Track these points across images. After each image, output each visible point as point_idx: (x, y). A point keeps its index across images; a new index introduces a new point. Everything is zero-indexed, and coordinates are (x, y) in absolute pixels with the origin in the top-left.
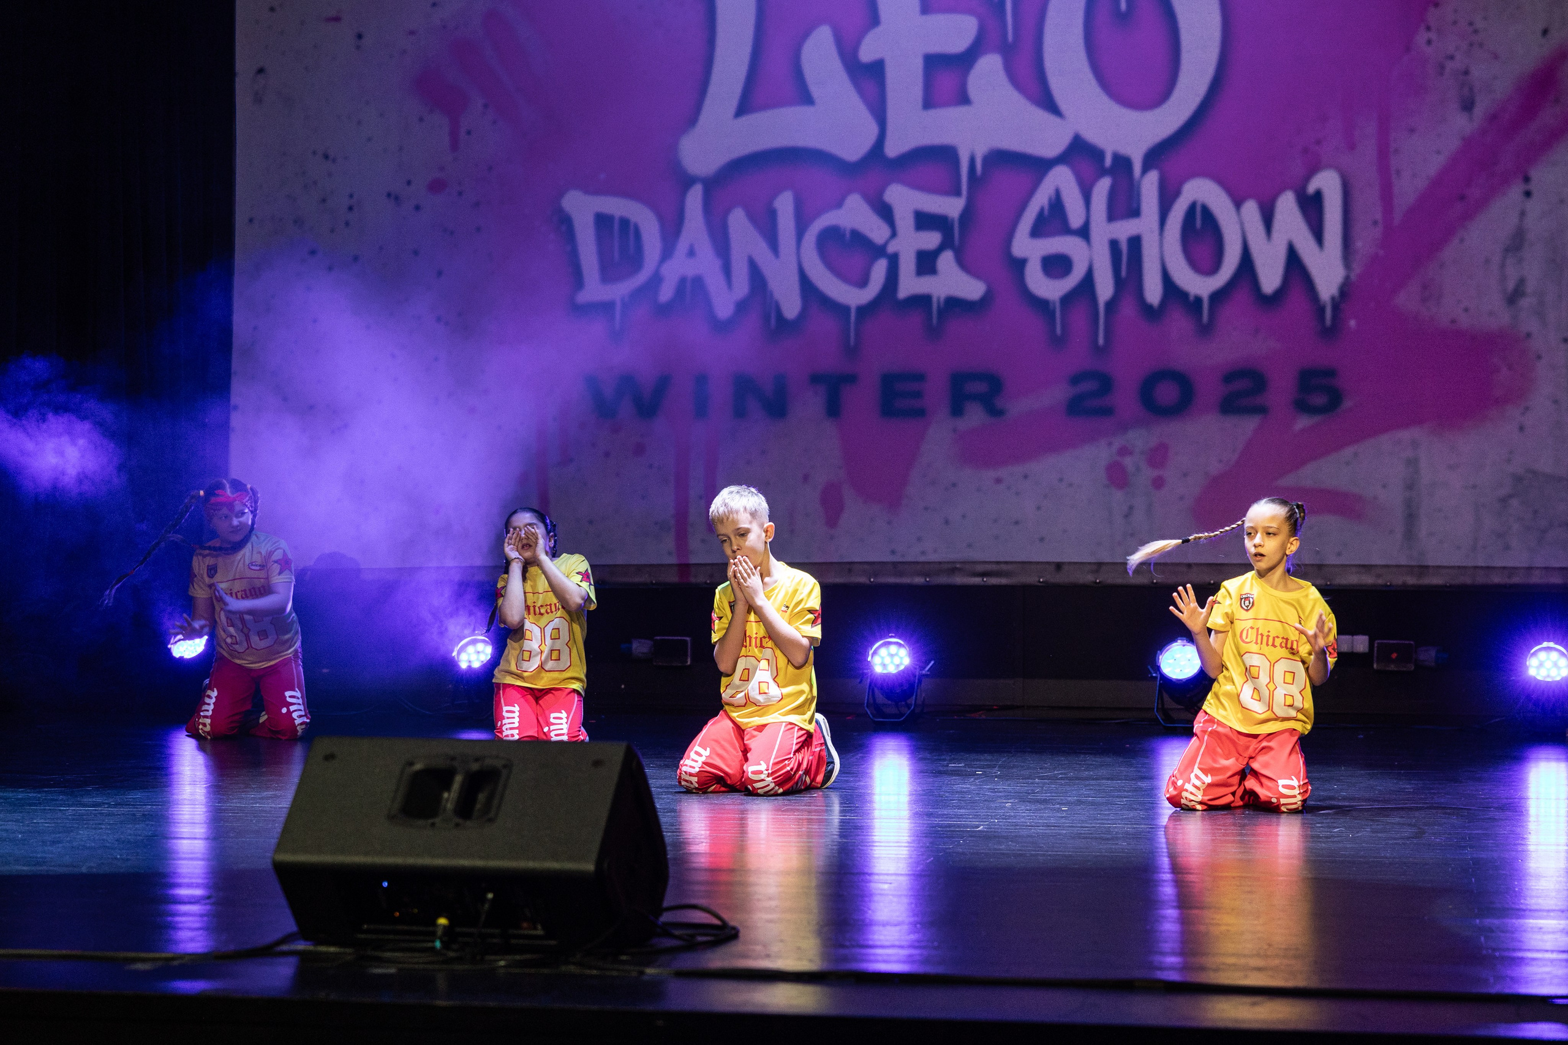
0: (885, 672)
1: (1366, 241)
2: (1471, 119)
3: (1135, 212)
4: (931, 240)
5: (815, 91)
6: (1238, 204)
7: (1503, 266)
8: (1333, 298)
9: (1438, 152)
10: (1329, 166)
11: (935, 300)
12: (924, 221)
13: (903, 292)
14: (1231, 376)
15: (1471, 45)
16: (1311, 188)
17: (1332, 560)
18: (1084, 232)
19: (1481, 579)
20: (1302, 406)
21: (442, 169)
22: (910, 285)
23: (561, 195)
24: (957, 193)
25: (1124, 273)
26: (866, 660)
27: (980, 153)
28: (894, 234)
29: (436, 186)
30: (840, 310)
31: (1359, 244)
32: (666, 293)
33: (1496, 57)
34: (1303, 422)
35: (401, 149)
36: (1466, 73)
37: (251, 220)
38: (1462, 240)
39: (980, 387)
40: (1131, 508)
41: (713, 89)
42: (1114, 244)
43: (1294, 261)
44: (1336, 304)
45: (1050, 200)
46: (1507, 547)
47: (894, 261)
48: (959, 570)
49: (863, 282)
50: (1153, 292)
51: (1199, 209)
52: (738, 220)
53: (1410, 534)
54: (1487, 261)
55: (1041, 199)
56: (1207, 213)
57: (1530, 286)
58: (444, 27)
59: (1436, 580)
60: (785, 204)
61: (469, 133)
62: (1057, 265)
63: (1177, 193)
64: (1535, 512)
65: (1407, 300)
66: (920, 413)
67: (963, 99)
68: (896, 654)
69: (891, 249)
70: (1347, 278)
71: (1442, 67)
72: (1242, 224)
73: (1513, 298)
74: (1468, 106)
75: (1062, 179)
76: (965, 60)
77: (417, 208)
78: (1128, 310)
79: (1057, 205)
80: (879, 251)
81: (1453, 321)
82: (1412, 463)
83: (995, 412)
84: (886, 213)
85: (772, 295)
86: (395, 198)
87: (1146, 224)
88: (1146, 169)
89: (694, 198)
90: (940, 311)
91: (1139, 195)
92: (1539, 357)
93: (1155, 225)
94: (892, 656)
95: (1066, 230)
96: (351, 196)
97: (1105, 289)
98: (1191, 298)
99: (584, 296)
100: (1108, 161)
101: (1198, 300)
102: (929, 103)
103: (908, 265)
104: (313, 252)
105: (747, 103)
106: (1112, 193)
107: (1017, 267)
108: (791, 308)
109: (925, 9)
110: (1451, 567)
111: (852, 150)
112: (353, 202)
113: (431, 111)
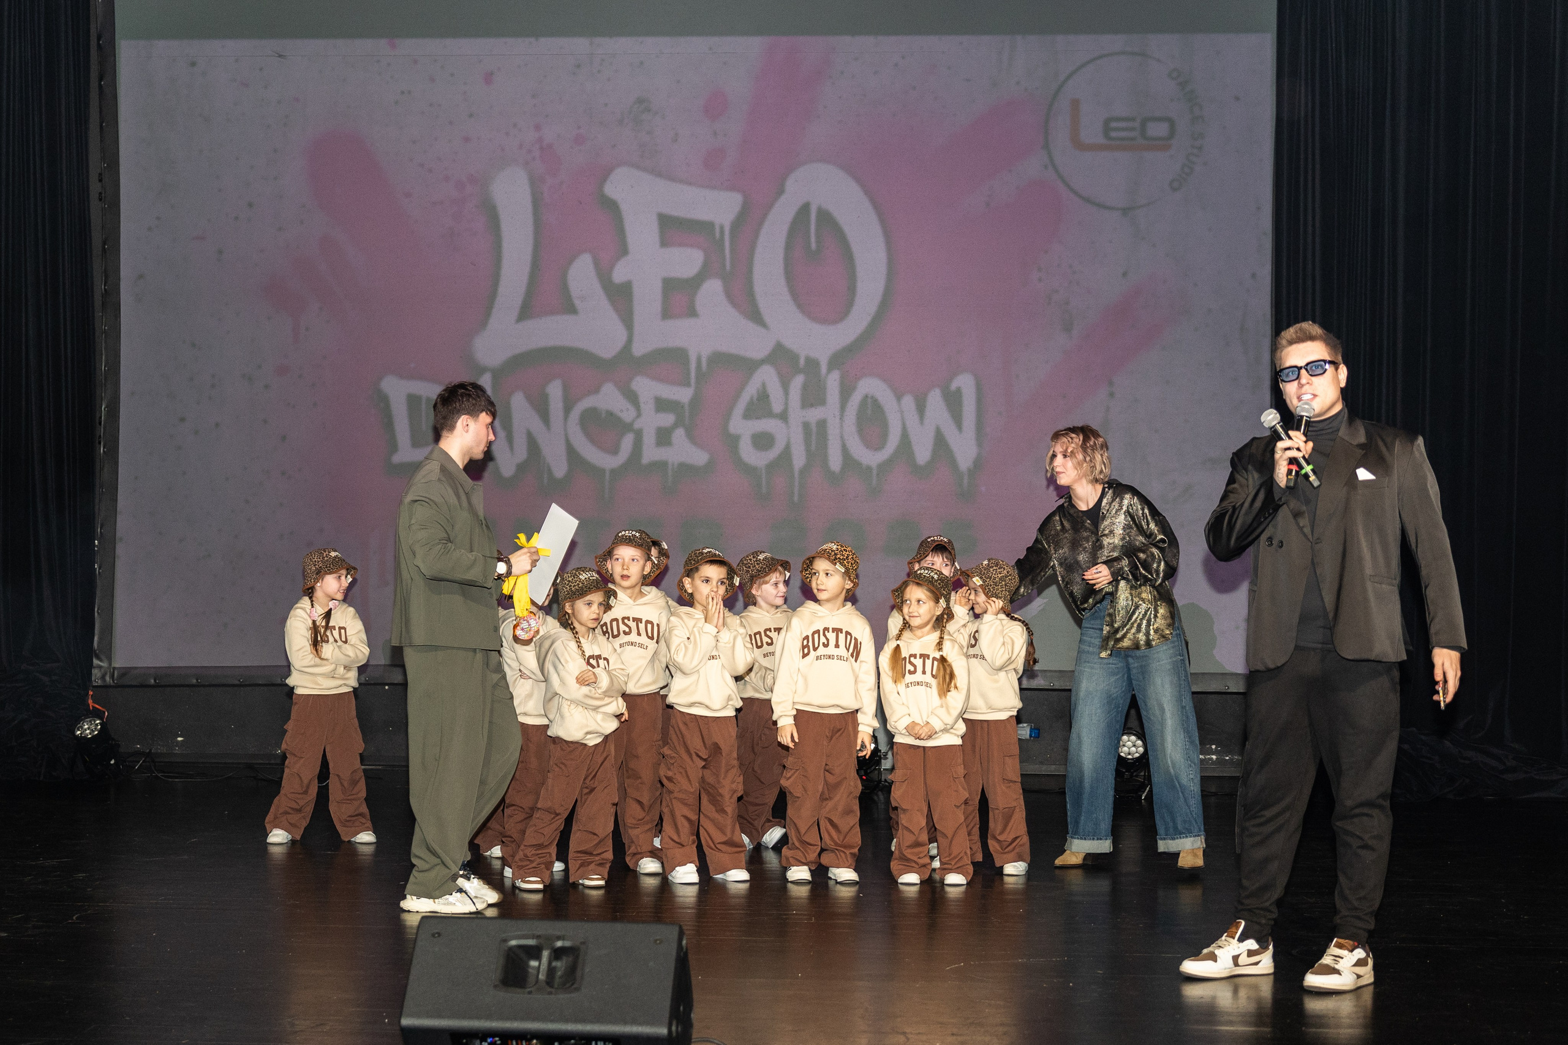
1: (994, 427)
2: (1070, 338)
3: (822, 402)
4: (668, 419)
5: (577, 303)
6: (899, 398)
8: (969, 470)
9: (1047, 362)
10: (966, 370)
11: (670, 467)
12: (662, 405)
13: (645, 460)
14: (893, 527)
15: (1071, 282)
16: (954, 386)
18: (783, 416)
21: (286, 356)
22: (651, 453)
23: (380, 379)
24: (688, 385)
25: (813, 447)
27: (706, 353)
28: (639, 415)
29: (282, 370)
30: (598, 472)
31: (988, 429)
33: (1089, 291)
35: (253, 340)
36: (1067, 303)
37: (133, 393)
39: (705, 532)
41: (500, 300)
42: (806, 426)
43: (940, 442)
44: (971, 474)
45: (758, 390)
47: (639, 435)
49: (615, 451)
50: (835, 462)
51: (869, 400)
52: (518, 402)
55: (751, 391)
56: (875, 402)
58: (288, 247)
60: (555, 390)
61: (307, 329)
62: (763, 441)
63: (854, 388)
67: (692, 312)
69: (636, 426)
70: (979, 454)
71: (1050, 298)
72: (902, 412)
74: (1068, 328)
76: (693, 284)
77: (266, 387)
78: (816, 475)
79: (763, 396)
80: (627, 427)
84: (633, 397)
85: (545, 459)
86: (248, 378)
87: (829, 411)
88: (830, 369)
90: (674, 474)
91: (825, 388)
93: (837, 414)
95: (770, 414)
96: (213, 376)
97: (799, 459)
98: (864, 467)
99: (397, 459)
100: (802, 361)
101: (869, 468)
102: (667, 314)
103: (649, 439)
104: (182, 420)
105: (526, 312)
106: (805, 387)
107: (733, 441)
108: (560, 469)
109: (664, 243)
110: (1055, 671)
111: (607, 350)
112: (215, 381)
113: (277, 312)
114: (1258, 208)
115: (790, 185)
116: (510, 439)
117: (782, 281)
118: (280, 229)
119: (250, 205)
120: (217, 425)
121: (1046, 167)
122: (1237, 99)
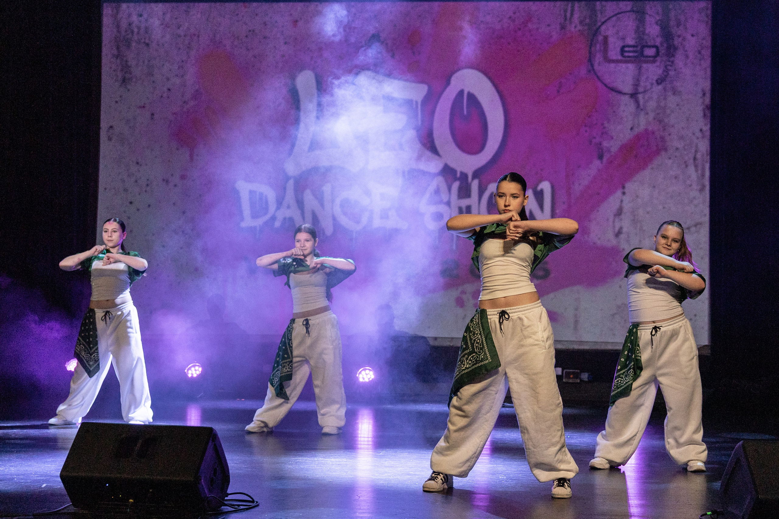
0: (364, 381)
1: (561, 211)
2: (602, 163)
3: (469, 196)
4: (386, 204)
7: (614, 222)
9: (589, 176)
10: (546, 180)
11: (387, 229)
12: (383, 196)
13: (375, 226)
15: (602, 134)
16: (539, 188)
18: (448, 203)
19: (603, 347)
21: (185, 170)
22: (378, 223)
23: (236, 182)
26: (356, 376)
28: (371, 202)
29: (183, 177)
30: (350, 233)
31: (557, 211)
32: (277, 224)
33: (612, 138)
35: (169, 161)
36: (600, 144)
37: (105, 189)
38: (598, 211)
40: (465, 315)
42: (460, 208)
45: (434, 189)
46: (614, 335)
47: (371, 214)
49: (358, 222)
52: (308, 194)
53: (576, 328)
54: (608, 220)
55: (431, 190)
57: (625, 230)
58: (188, 112)
59: (586, 347)
60: (327, 189)
61: (197, 155)
62: (437, 216)
63: (486, 189)
67: (400, 148)
68: (369, 374)
69: (370, 209)
71: (591, 142)
73: (618, 234)
74: (600, 157)
75: (439, 181)
76: (400, 132)
77: (175, 186)
79: (437, 192)
80: (365, 209)
81: (594, 243)
82: (577, 300)
84: (368, 193)
85: (321, 225)
86: (167, 181)
87: (473, 201)
88: (473, 179)
89: (290, 186)
91: (470, 189)
93: (477, 201)
94: (367, 374)
95: (441, 202)
96: (148, 180)
99: (243, 225)
100: (458, 175)
103: (377, 216)
104: (131, 203)
105: (311, 147)
106: (460, 189)
107: (421, 216)
108: (329, 231)
109: (386, 111)
112: (149, 182)
113: (182, 146)
114: (704, 94)
115: (454, 80)
116: (303, 215)
117: (448, 132)
118: (184, 102)
119: (169, 90)
120: (149, 206)
121: (589, 71)
122: (693, 36)
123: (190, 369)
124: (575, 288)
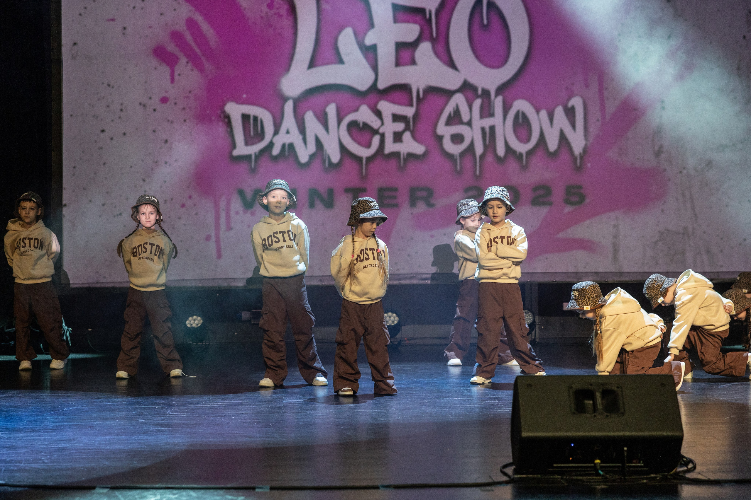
1: (594, 129)
2: (638, 75)
3: (492, 115)
4: (400, 126)
5: (344, 58)
6: (538, 111)
7: (653, 140)
8: (580, 154)
9: (624, 89)
10: (577, 95)
11: (402, 154)
12: (396, 118)
13: (387, 151)
14: (536, 189)
16: (570, 105)
17: (582, 270)
18: (469, 124)
20: (567, 202)
21: (166, 92)
22: (390, 147)
23: (224, 104)
24: (411, 105)
25: (487, 142)
27: (422, 87)
28: (383, 124)
29: (164, 100)
30: (359, 159)
31: (591, 130)
32: (276, 151)
34: (568, 209)
35: (146, 82)
36: (635, 54)
37: (71, 115)
38: (635, 128)
39: (424, 194)
41: (297, 57)
42: (483, 129)
43: (563, 137)
44: (582, 156)
45: (454, 108)
46: (657, 264)
47: (383, 136)
48: (415, 277)
49: (368, 145)
50: (501, 151)
52: (310, 118)
53: (615, 258)
54: (646, 138)
55: (449, 109)
56: (524, 115)
57: (665, 149)
58: (166, 25)
60: (331, 110)
61: (179, 75)
62: (457, 139)
63: (511, 106)
64: (669, 248)
65: (612, 154)
66: (396, 206)
67: (413, 62)
68: (392, 317)
69: (381, 131)
70: (586, 145)
71: (626, 52)
72: (540, 121)
73: (658, 154)
75: (459, 100)
76: (414, 45)
77: (155, 110)
78: (489, 158)
79: (457, 112)
80: (375, 132)
81: (633, 164)
82: (616, 227)
83: (430, 205)
84: (378, 114)
85: (326, 152)
86: (144, 106)
87: (497, 120)
88: (497, 95)
89: (289, 107)
90: (405, 160)
91: (494, 107)
92: (669, 180)
93: (501, 122)
94: (390, 317)
95: (461, 122)
96: (122, 104)
97: (479, 149)
98: (518, 154)
99: (236, 152)
100: (480, 92)
101: (521, 154)
102: (398, 64)
103: (389, 138)
104: (103, 131)
105: (312, 64)
106: (482, 107)
107: (440, 138)
108: (335, 157)
109: (396, 21)
110: (634, 273)
111: (363, 85)
112: (123, 107)
113: (161, 64)
116: (305, 140)
117: (467, 44)
118: (161, 14)
120: (124, 134)
123: (187, 319)
124: (613, 214)
